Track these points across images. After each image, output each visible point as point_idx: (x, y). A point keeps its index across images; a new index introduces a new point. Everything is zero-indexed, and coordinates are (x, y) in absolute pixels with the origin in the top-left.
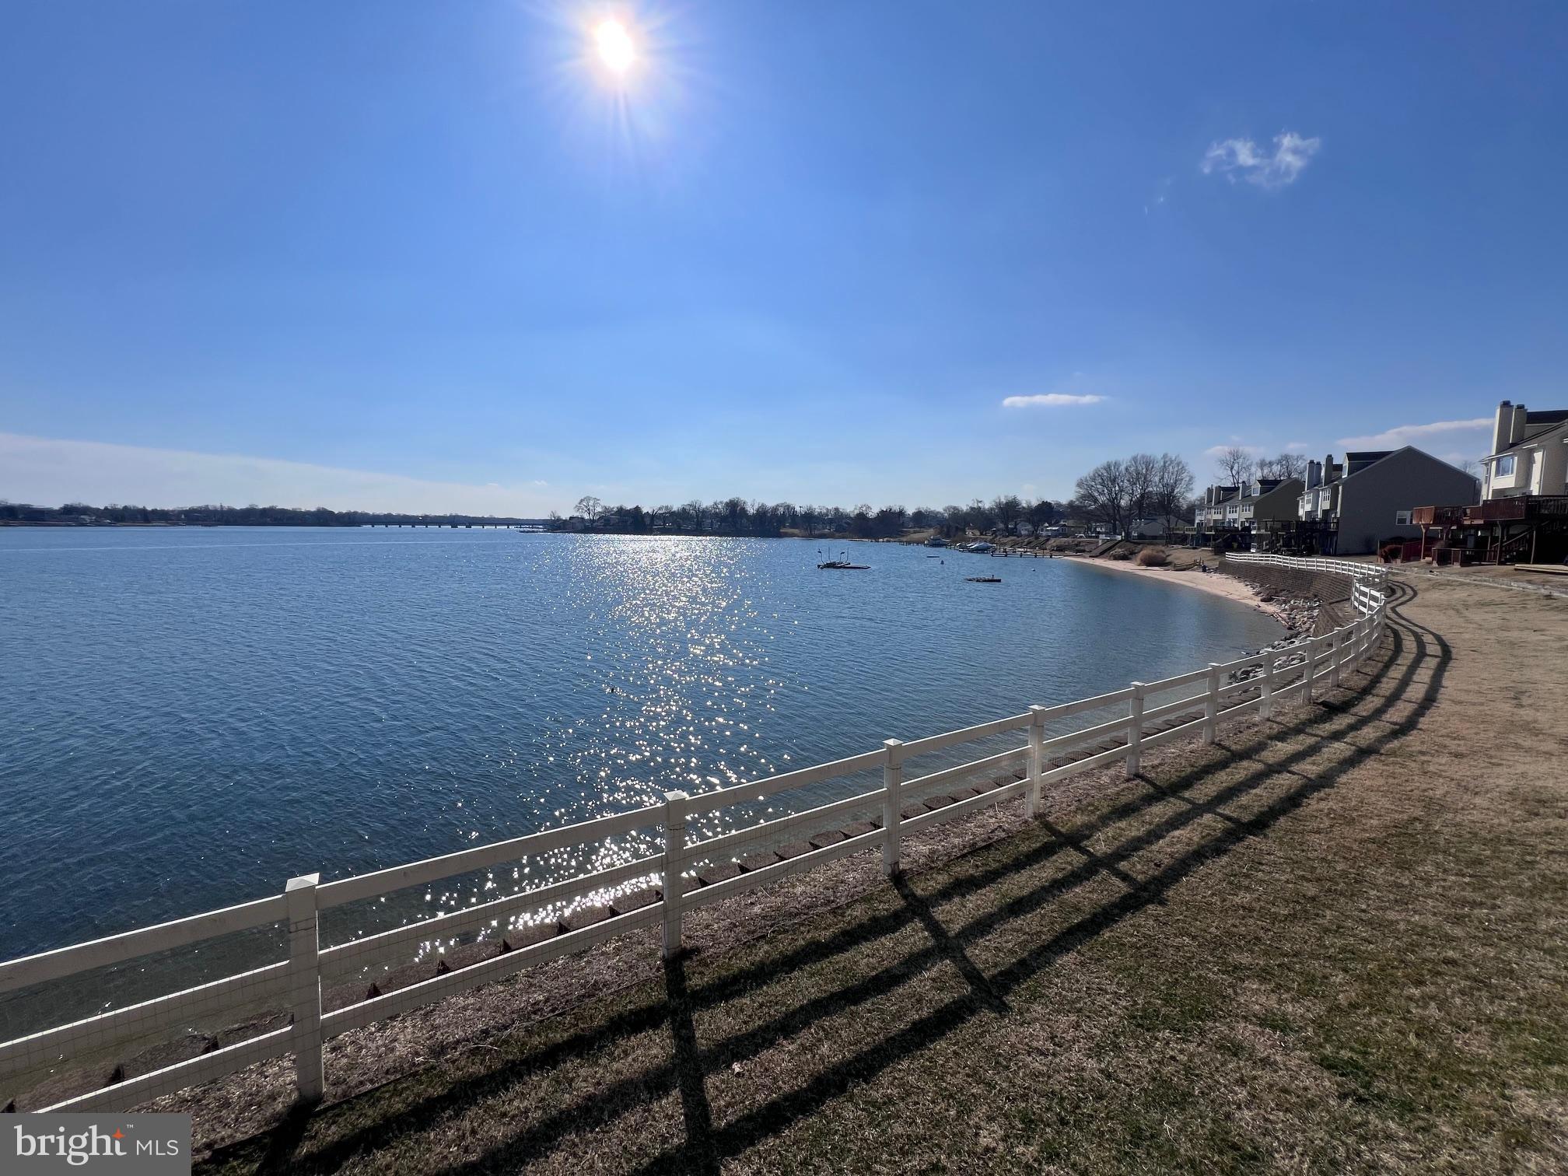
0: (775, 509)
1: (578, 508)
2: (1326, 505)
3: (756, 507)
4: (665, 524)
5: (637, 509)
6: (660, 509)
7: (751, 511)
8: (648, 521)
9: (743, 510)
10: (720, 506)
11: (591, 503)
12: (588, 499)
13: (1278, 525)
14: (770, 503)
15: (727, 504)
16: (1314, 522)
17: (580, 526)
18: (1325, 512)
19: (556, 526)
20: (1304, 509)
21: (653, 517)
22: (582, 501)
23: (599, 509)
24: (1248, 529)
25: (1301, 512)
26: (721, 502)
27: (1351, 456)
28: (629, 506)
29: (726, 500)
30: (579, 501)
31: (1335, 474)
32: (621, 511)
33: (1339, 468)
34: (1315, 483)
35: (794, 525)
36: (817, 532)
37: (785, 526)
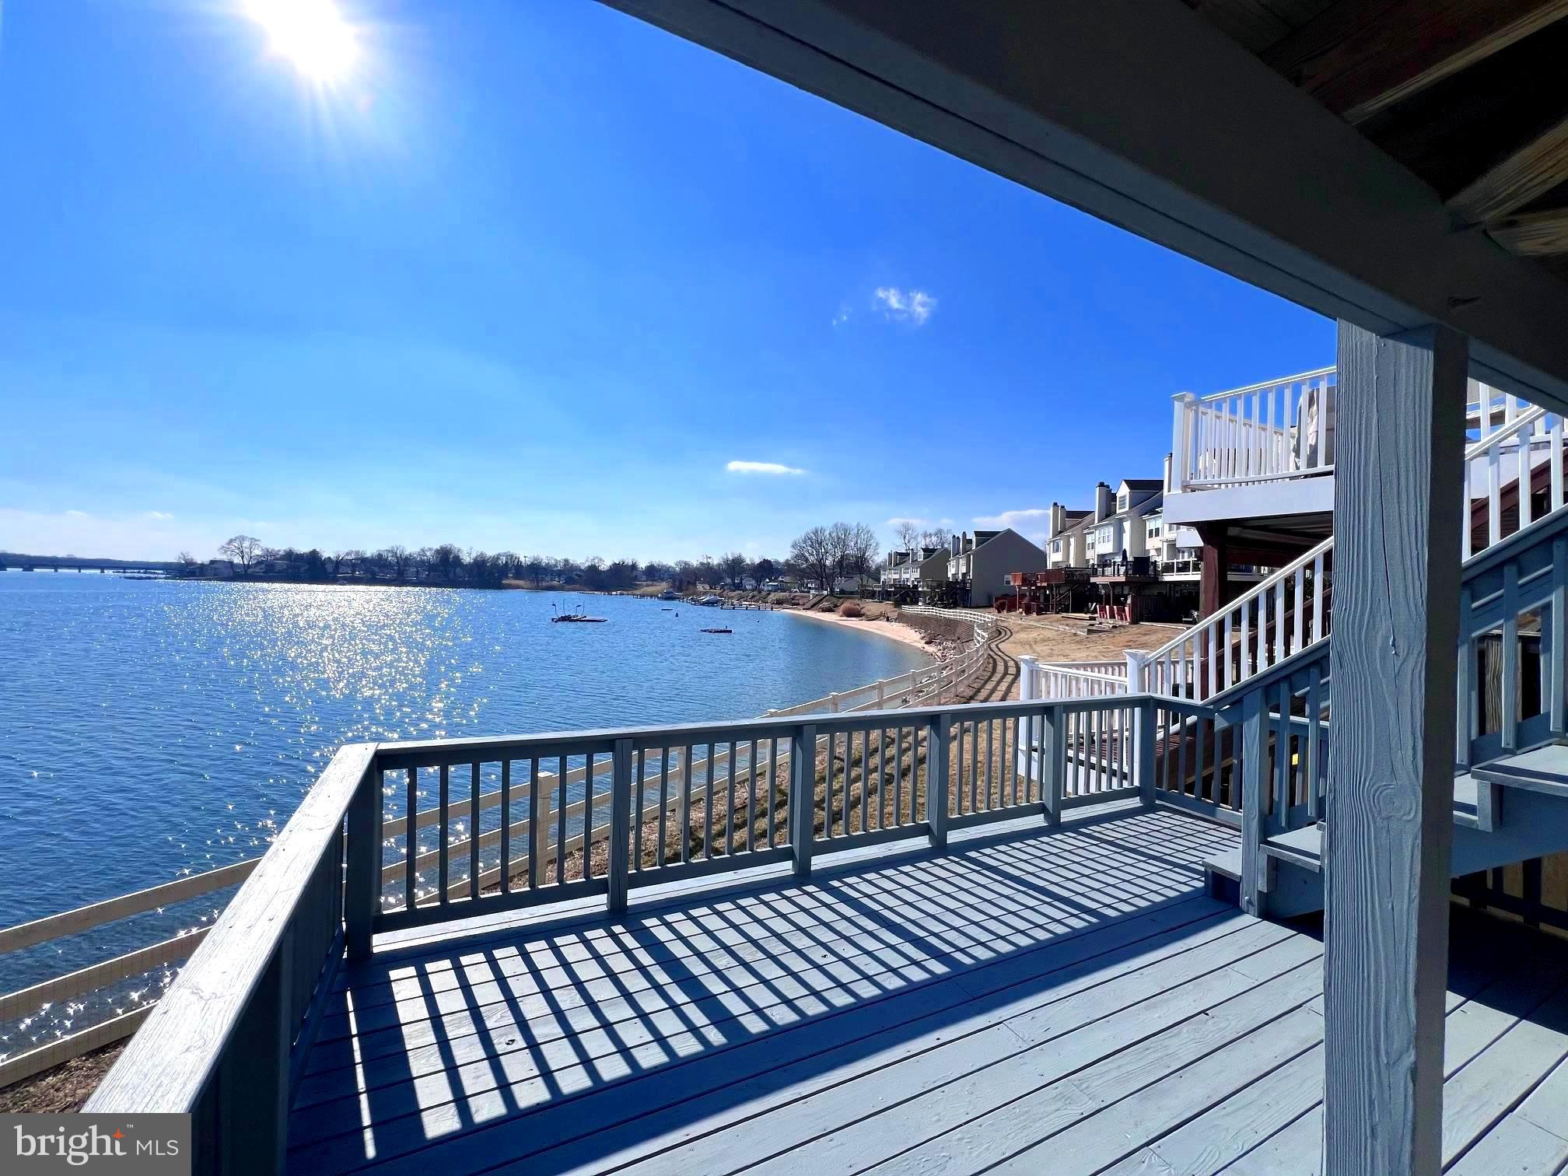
0: (497, 558)
1: (223, 549)
2: (963, 569)
3: (474, 555)
4: (354, 572)
5: (314, 553)
6: (347, 554)
7: (467, 559)
8: (329, 568)
9: (457, 559)
10: (428, 554)
11: (246, 544)
12: (242, 538)
13: (935, 584)
14: (490, 552)
15: (437, 551)
16: (956, 582)
17: (228, 572)
18: (964, 574)
19: (187, 570)
20: (951, 571)
21: (338, 564)
22: (231, 541)
23: (257, 552)
24: (915, 587)
25: (950, 575)
26: (430, 549)
27: (977, 534)
28: (303, 548)
29: (437, 546)
30: (227, 540)
31: (968, 546)
32: (290, 556)
33: (970, 541)
34: (956, 552)
35: (518, 576)
36: (544, 584)
37: (507, 578)
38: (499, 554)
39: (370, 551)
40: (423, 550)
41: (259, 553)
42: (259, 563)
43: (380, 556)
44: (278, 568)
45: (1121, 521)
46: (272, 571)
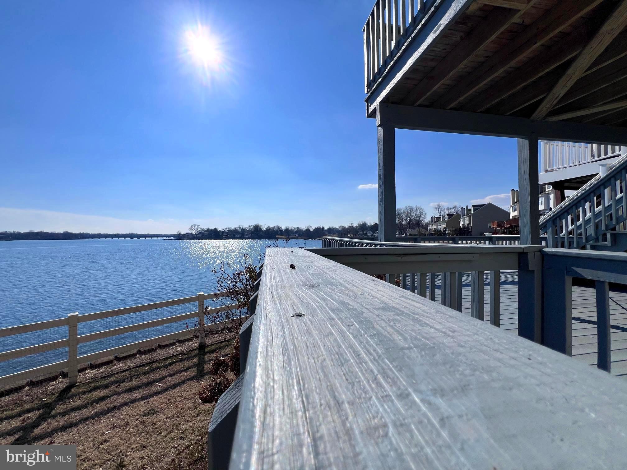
0: (274, 228)
1: (190, 229)
2: (467, 222)
3: (266, 227)
4: (228, 235)
5: (215, 229)
6: (226, 229)
7: (264, 228)
8: (221, 234)
9: (261, 229)
10: (251, 227)
11: (196, 227)
12: (195, 225)
13: (454, 229)
14: (272, 226)
16: (464, 228)
17: (191, 237)
18: (468, 224)
19: (180, 237)
20: (461, 223)
21: (223, 232)
22: (192, 226)
23: (199, 229)
24: (445, 231)
25: (461, 225)
26: (252, 226)
27: (474, 206)
28: (212, 228)
29: (254, 225)
30: (191, 226)
31: (469, 212)
32: (208, 230)
33: (470, 210)
34: (464, 215)
35: (281, 234)
36: (291, 237)
37: (278, 235)
38: (275, 226)
39: (232, 227)
40: (249, 226)
42: (200, 233)
43: (235, 229)
44: (205, 235)
45: (548, 194)
46: (204, 236)
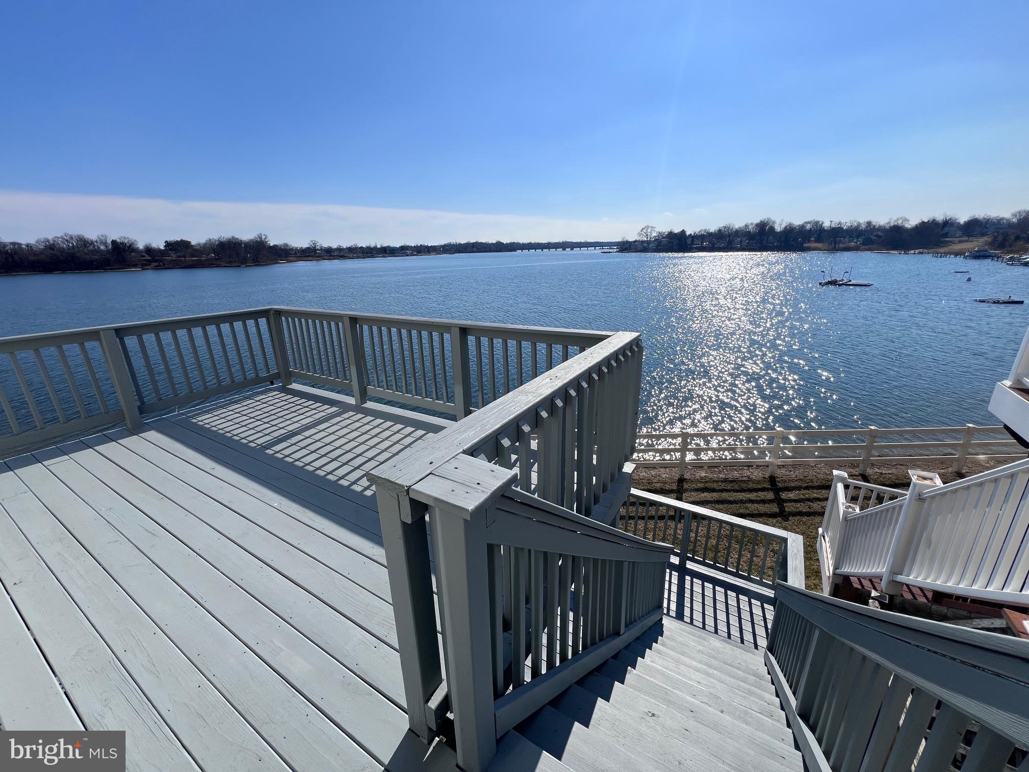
0: (802, 227)
1: (640, 234)
3: (783, 226)
4: (702, 243)
5: (683, 232)
6: (699, 232)
7: (778, 229)
8: (689, 241)
9: (772, 229)
10: (751, 227)
11: (649, 230)
12: (647, 227)
14: (797, 222)
15: (757, 225)
17: (640, 247)
19: (625, 247)
21: (694, 237)
22: (643, 229)
23: (654, 234)
26: (752, 224)
28: (677, 230)
29: (757, 221)
30: (641, 229)
32: (671, 235)
35: (818, 240)
36: (841, 246)
37: (809, 241)
38: (806, 223)
39: (713, 229)
40: (746, 225)
41: (655, 235)
42: (656, 240)
43: (720, 230)
44: (662, 244)
46: (660, 245)
